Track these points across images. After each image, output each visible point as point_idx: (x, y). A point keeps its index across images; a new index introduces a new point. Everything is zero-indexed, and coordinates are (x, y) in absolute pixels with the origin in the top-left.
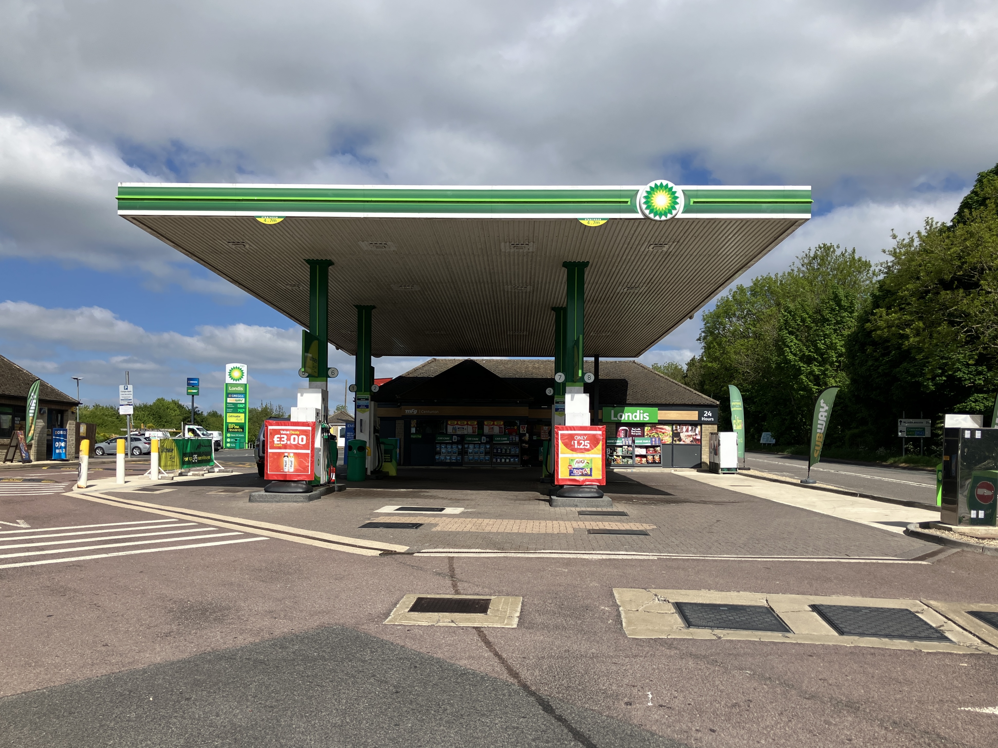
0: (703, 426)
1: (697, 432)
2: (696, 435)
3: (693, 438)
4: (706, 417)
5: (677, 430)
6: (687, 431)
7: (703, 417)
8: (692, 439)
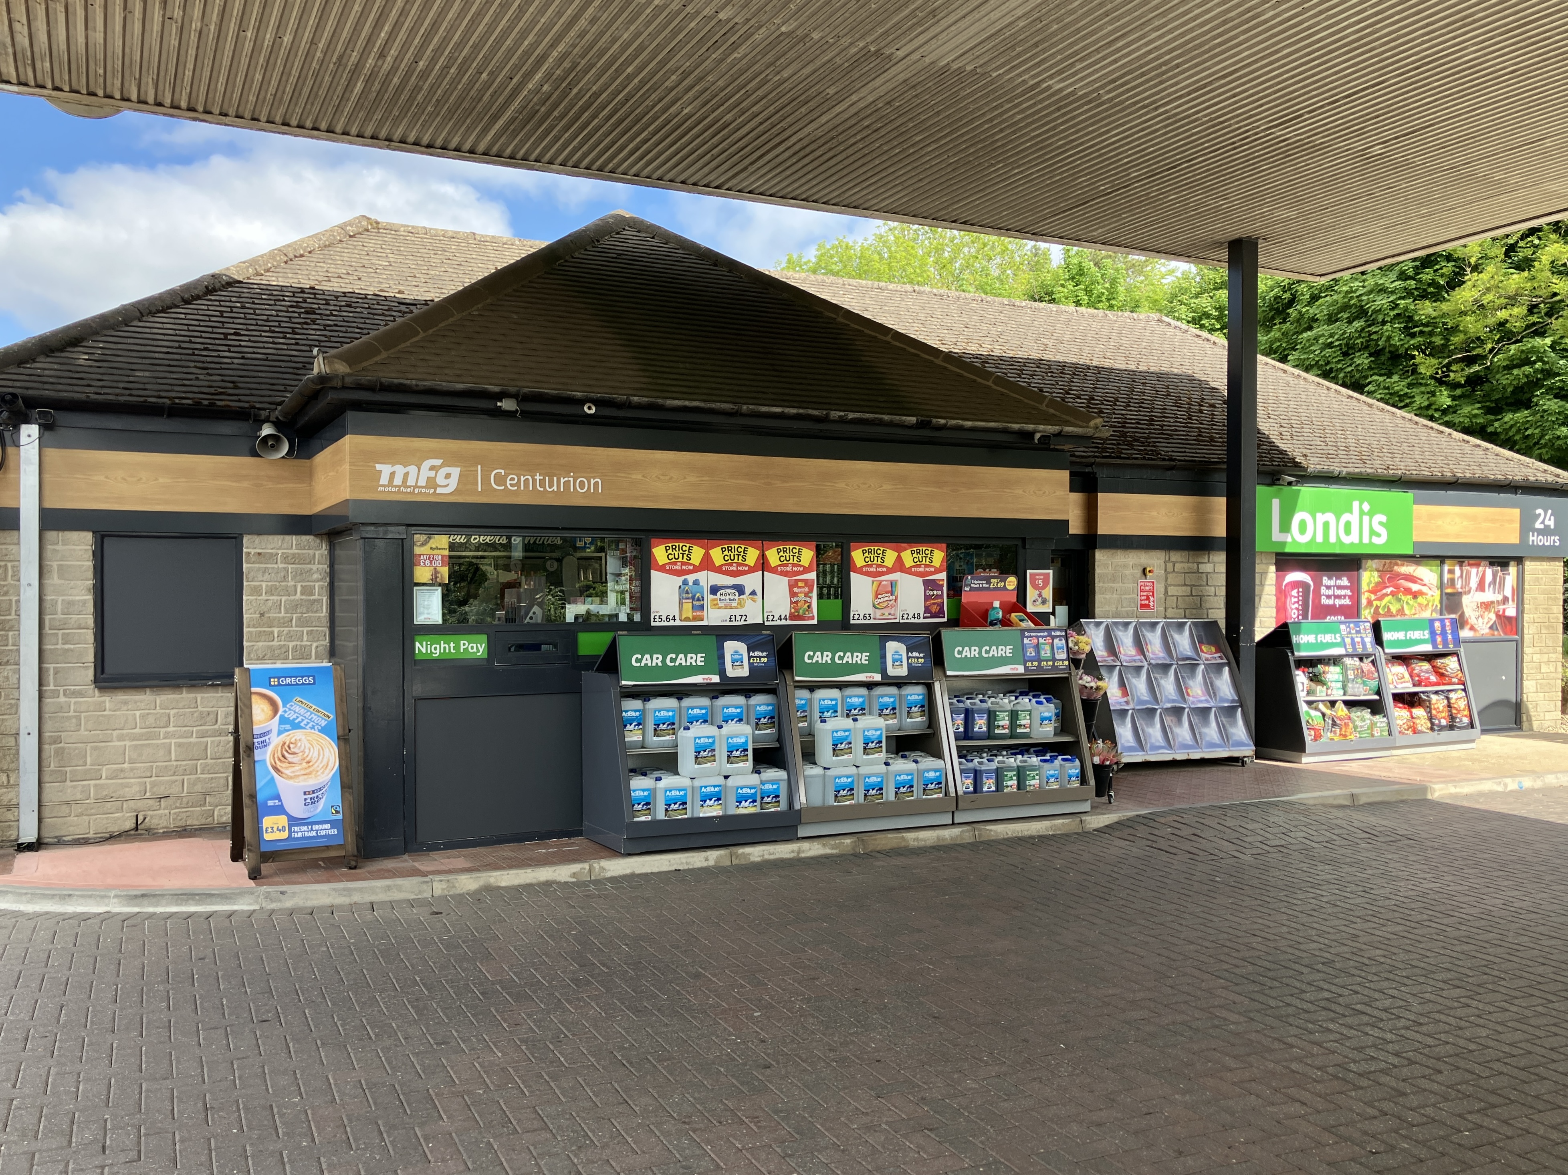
0: (1529, 565)
1: (1508, 592)
2: (1505, 600)
3: (1498, 616)
4: (1540, 532)
5: (1452, 582)
6: (1481, 587)
7: (1534, 530)
8: (1493, 617)
